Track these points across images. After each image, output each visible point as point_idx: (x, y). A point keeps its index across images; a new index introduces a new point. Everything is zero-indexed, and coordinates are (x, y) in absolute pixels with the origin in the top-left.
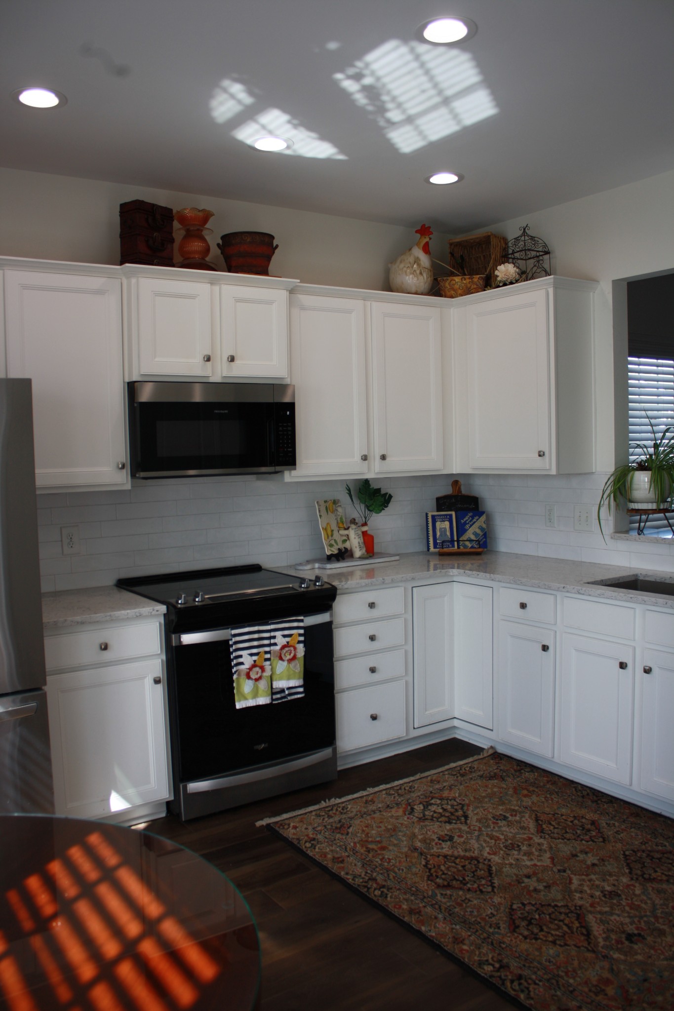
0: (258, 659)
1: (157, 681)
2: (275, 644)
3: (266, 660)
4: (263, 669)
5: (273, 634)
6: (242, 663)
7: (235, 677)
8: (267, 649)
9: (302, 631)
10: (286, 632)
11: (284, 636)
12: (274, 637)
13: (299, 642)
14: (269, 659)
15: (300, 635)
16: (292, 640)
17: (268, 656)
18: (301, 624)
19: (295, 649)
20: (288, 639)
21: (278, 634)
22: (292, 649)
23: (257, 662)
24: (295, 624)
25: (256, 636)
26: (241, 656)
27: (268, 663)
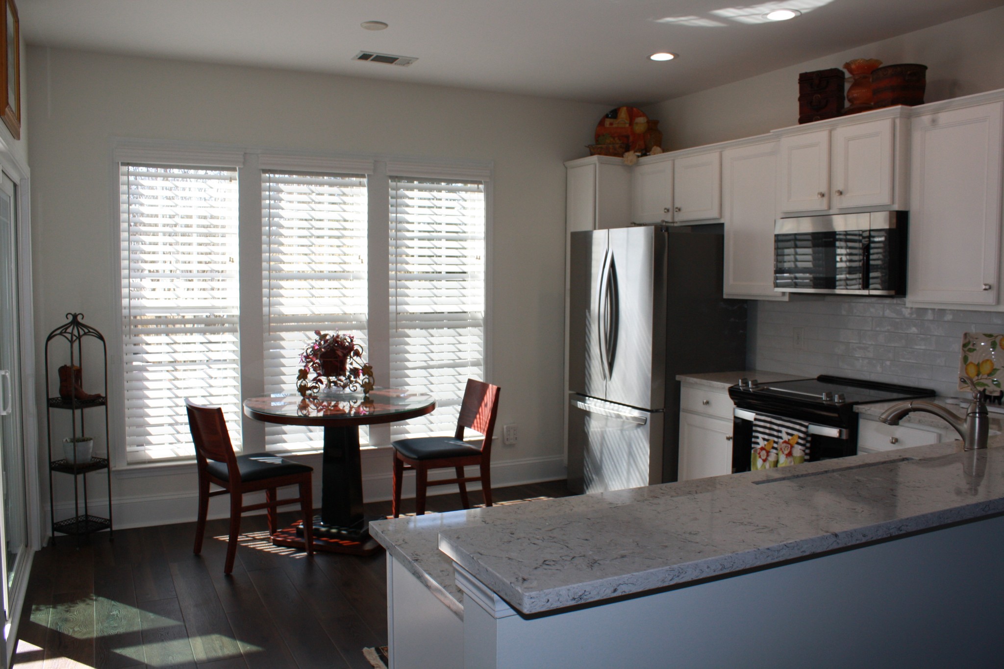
0: (767, 444)
1: (728, 439)
2: (781, 438)
3: (774, 448)
4: (768, 453)
5: (780, 428)
6: (758, 443)
7: (752, 452)
8: (776, 439)
9: (802, 435)
10: (790, 431)
11: (788, 434)
12: (780, 431)
13: (798, 443)
14: (776, 449)
15: (800, 438)
16: (792, 439)
17: (775, 445)
18: (803, 429)
19: (792, 447)
20: (790, 437)
21: (784, 430)
22: (789, 446)
23: (766, 446)
24: (798, 427)
25: (768, 425)
26: (757, 437)
27: (775, 451)
